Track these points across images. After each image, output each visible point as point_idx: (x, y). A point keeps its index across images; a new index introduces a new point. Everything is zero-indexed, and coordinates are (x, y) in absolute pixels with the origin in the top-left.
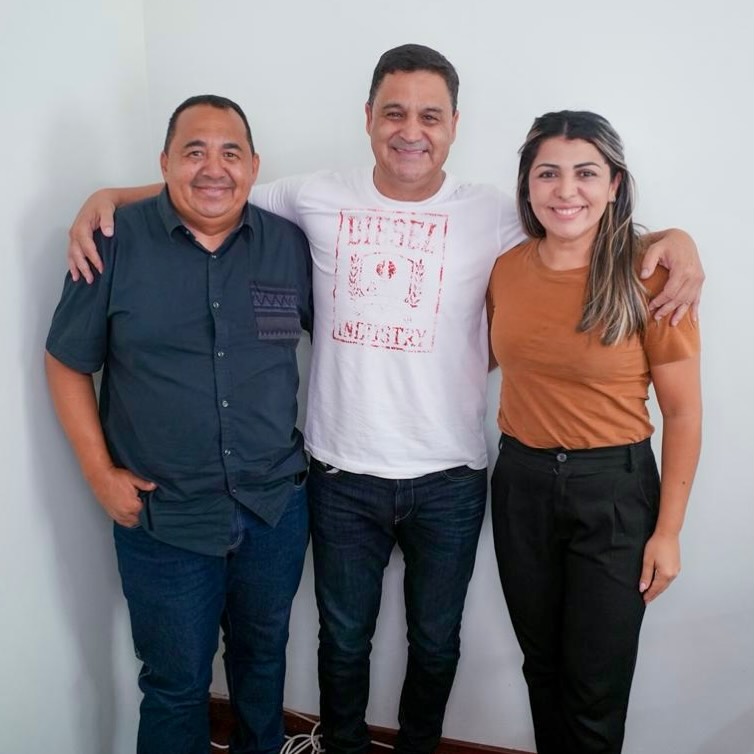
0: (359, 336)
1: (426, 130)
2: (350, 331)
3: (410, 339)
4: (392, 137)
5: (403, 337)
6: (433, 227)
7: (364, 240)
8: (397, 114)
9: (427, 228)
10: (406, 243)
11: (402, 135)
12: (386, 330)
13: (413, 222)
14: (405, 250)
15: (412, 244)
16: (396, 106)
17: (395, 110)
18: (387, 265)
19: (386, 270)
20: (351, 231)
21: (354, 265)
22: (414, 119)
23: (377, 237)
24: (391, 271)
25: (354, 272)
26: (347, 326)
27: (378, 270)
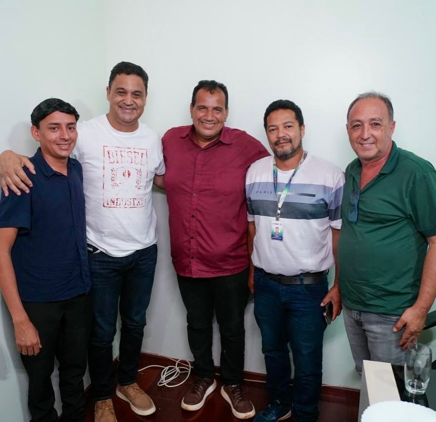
0: (118, 204)
1: (135, 100)
2: (113, 202)
3: (139, 202)
4: (120, 102)
5: (136, 202)
6: (142, 154)
7: (116, 161)
8: (122, 92)
9: (140, 154)
10: (133, 162)
11: (125, 102)
12: (129, 200)
13: (135, 152)
14: (133, 165)
15: (136, 162)
16: (122, 89)
17: (121, 90)
18: (127, 172)
19: (127, 174)
20: (109, 157)
21: (113, 173)
22: (129, 95)
23: (121, 159)
24: (129, 175)
25: (113, 176)
26: (112, 200)
27: (123, 175)
